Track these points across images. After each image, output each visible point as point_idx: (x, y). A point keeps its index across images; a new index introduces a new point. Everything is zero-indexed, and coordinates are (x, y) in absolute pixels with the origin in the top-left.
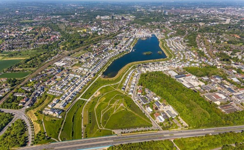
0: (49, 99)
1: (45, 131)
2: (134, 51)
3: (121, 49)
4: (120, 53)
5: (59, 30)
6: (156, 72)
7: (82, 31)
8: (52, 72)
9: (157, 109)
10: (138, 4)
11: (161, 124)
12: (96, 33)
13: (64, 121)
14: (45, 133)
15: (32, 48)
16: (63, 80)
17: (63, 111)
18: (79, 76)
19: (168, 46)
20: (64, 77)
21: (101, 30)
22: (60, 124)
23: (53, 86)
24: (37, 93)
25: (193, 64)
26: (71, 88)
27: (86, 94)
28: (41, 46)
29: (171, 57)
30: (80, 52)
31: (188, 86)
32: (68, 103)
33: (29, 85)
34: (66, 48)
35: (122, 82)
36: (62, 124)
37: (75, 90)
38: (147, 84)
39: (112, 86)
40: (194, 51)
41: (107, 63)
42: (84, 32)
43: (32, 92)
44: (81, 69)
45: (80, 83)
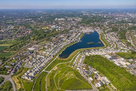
0: (25, 70)
1: (24, 88)
2: (81, 41)
3: (72, 40)
4: (71, 42)
5: (31, 28)
6: (96, 55)
7: (45, 28)
8: (26, 53)
9: (96, 78)
10: (85, 10)
11: (98, 88)
12: (55, 29)
13: (35, 84)
14: (23, 89)
15: (14, 39)
16: (33, 59)
17: (34, 78)
18: (43, 57)
19: (106, 38)
20: (34, 57)
21: (58, 28)
22: (32, 85)
23: (27, 62)
24: (18, 66)
25: (123, 51)
26: (39, 64)
27: (48, 68)
28: (19, 38)
29: (107, 46)
30: (44, 42)
31: (118, 65)
32: (36, 73)
33: (13, 61)
34: (35, 39)
35: (72, 61)
36: (33, 85)
37: (41, 65)
38: (90, 63)
39: (66, 64)
40: (124, 42)
41: (62, 49)
42: (47, 29)
43: (15, 65)
44: (44, 52)
45: (44, 61)
